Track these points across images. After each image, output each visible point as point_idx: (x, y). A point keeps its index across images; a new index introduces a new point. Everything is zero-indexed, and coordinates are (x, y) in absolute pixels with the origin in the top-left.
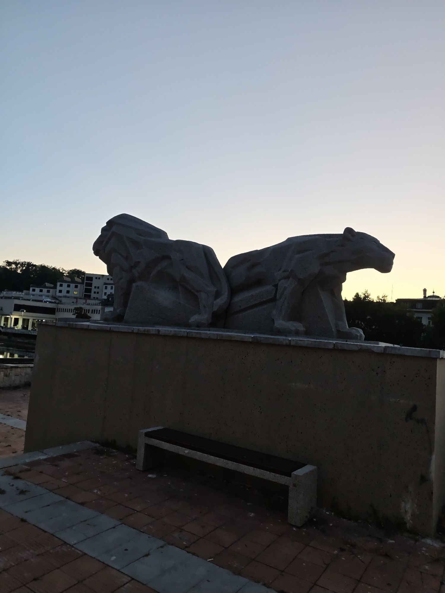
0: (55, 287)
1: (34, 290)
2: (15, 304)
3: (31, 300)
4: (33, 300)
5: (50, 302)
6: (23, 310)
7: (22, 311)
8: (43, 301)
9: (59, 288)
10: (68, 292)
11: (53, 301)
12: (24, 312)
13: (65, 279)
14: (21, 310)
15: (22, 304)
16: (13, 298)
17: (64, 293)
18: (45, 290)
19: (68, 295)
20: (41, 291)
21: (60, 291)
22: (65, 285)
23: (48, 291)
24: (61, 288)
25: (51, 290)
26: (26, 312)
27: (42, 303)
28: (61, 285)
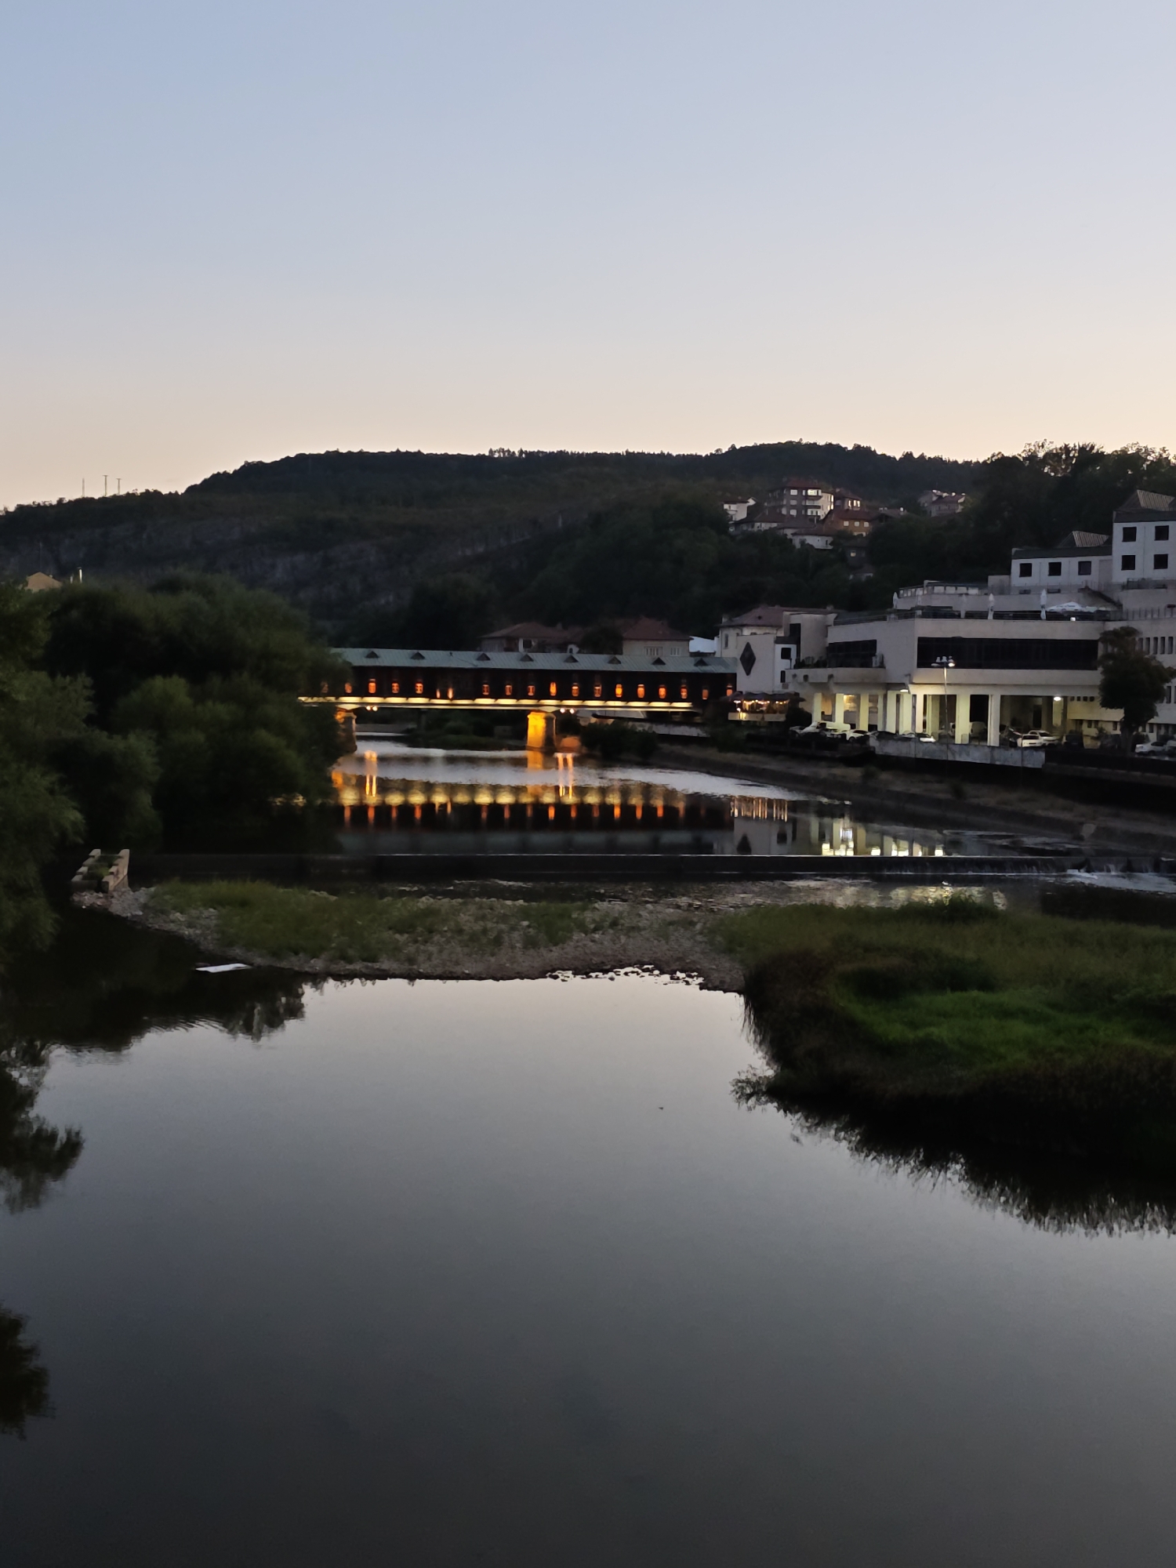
0: (1106, 549)
1: (1026, 571)
2: (920, 640)
3: (990, 616)
4: (999, 616)
5: (1082, 616)
6: (944, 659)
7: (944, 665)
8: (1043, 615)
9: (1120, 548)
10: (1161, 561)
11: (1092, 609)
12: (948, 667)
13: (1143, 504)
14: (938, 660)
15: (950, 636)
16: (919, 612)
17: (1145, 569)
18: (1070, 564)
19: (1160, 574)
20: (1055, 569)
21: (1129, 562)
22: (1146, 530)
23: (1084, 569)
24: (1128, 548)
25: (1095, 560)
26: (956, 667)
27: (1037, 623)
28: (1130, 535)
